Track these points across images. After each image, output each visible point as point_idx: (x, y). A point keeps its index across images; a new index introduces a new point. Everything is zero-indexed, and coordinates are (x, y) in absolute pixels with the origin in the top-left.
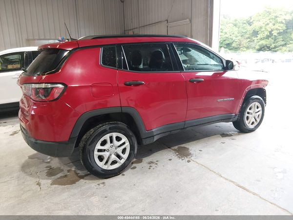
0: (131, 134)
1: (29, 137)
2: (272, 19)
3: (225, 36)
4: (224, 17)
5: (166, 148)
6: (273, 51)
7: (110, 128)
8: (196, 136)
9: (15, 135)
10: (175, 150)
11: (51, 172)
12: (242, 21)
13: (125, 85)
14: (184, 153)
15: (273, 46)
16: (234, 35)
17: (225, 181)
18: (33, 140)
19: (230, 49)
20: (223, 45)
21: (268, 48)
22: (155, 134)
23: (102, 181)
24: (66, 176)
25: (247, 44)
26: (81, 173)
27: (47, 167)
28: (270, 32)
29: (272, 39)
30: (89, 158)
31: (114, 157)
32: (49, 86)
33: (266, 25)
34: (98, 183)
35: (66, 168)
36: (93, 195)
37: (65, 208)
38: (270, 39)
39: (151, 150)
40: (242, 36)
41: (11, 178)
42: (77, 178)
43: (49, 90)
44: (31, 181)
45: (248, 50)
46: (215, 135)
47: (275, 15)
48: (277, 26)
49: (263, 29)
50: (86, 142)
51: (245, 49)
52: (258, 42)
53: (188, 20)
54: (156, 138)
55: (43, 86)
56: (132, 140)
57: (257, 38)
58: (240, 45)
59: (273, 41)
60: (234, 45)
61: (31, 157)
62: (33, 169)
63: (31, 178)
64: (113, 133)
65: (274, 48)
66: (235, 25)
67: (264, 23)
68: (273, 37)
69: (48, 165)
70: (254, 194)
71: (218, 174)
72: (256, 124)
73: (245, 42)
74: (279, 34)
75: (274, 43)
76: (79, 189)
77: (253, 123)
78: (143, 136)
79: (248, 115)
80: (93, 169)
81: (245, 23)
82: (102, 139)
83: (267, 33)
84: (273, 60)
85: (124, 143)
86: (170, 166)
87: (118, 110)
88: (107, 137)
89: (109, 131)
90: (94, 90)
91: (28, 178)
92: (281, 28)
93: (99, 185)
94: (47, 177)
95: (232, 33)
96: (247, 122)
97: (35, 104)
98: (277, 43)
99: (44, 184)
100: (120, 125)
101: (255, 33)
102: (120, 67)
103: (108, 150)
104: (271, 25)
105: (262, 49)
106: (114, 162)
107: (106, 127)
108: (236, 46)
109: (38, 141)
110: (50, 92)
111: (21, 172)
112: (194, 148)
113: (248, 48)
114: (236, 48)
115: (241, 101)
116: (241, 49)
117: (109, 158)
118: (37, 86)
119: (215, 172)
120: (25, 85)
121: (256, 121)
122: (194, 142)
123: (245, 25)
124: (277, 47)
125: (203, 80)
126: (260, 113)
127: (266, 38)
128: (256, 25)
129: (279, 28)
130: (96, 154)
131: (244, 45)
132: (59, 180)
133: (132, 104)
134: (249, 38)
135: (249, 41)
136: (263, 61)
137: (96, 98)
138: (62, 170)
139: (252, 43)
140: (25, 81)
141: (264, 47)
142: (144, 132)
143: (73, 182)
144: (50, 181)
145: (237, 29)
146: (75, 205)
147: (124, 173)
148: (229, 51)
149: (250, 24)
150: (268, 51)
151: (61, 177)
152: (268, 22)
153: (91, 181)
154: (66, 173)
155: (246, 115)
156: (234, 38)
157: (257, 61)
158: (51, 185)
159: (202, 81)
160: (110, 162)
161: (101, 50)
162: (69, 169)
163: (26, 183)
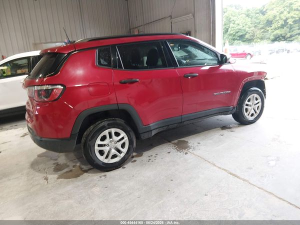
0: (129, 129)
1: (35, 136)
2: (287, 6)
3: (237, 28)
4: (236, 8)
5: (166, 143)
6: (289, 41)
7: (108, 125)
8: (196, 130)
9: (26, 137)
10: (174, 144)
11: (58, 168)
12: (255, 11)
13: (120, 83)
14: (182, 146)
15: (288, 35)
16: (247, 26)
17: (218, 169)
18: (38, 138)
19: (244, 41)
20: (236, 37)
21: (284, 37)
22: (152, 129)
23: (103, 174)
24: (71, 171)
25: (261, 35)
26: (85, 167)
27: (54, 164)
28: (285, 21)
29: (288, 27)
30: (90, 153)
31: (113, 152)
32: (50, 87)
33: (280, 13)
34: (100, 175)
35: (71, 164)
36: (94, 186)
37: (69, 198)
38: (285, 28)
39: (152, 145)
40: (255, 27)
41: (21, 174)
42: (81, 172)
43: (50, 91)
44: (39, 177)
45: (262, 41)
46: (216, 128)
47: (290, 2)
48: (292, 14)
49: (278, 18)
50: (87, 138)
51: (259, 40)
52: (272, 33)
53: (191, 15)
54: (153, 133)
55: (45, 87)
56: (130, 134)
57: (271, 28)
58: (253, 36)
59: (288, 30)
60: (247, 36)
61: (39, 156)
62: (41, 166)
63: (40, 174)
64: (112, 129)
65: (290, 38)
66: (248, 16)
67: (277, 12)
68: (288, 26)
69: (56, 162)
70: (244, 180)
71: (212, 164)
72: (256, 115)
73: (258, 33)
74: (295, 22)
75: (289, 32)
76: (83, 182)
77: (252, 115)
78: (141, 131)
79: (247, 107)
80: (95, 163)
81: (258, 13)
82: (102, 135)
83: (281, 22)
84: (288, 51)
85: (123, 138)
86: (168, 158)
87: (115, 107)
88: (106, 133)
89: (107, 127)
90: (91, 89)
91: (37, 174)
92: (296, 16)
93: (101, 177)
94: (54, 172)
95: (245, 24)
96: (246, 114)
97: (38, 105)
98: (293, 31)
99: (51, 179)
100: (118, 121)
101: (269, 23)
102: (115, 67)
103: (108, 145)
104: (285, 13)
105: (277, 39)
106: (114, 156)
107: (105, 123)
108: (250, 38)
109: (43, 139)
110: (51, 93)
111: (31, 169)
112: (192, 141)
113: (262, 39)
114: (250, 40)
115: (238, 94)
116: (255, 40)
117: (109, 152)
118: (39, 88)
119: (209, 162)
120: (29, 88)
121: (256, 112)
122: (194, 136)
123: (257, 15)
124: (293, 36)
125: (197, 74)
126: (260, 104)
127: (281, 28)
128: (270, 15)
129: (294, 16)
130: (97, 148)
131: (258, 36)
132: (65, 174)
133: (132, 102)
134: (263, 28)
135: (263, 32)
136: (277, 52)
137: (93, 97)
138: (68, 166)
139: (266, 33)
140: (29, 84)
141: (279, 37)
142: (141, 127)
143: (77, 176)
144: (56, 176)
145: (250, 19)
146: (78, 195)
147: (125, 166)
148: (242, 43)
149: (263, 13)
150: (283, 41)
151: (67, 172)
152: (283, 10)
153: (93, 174)
154: (71, 168)
155: (245, 107)
156: (247, 29)
157: (271, 52)
158: (58, 178)
159: (197, 76)
160: (110, 156)
161: (97, 51)
162: (75, 164)
163: (34, 179)
